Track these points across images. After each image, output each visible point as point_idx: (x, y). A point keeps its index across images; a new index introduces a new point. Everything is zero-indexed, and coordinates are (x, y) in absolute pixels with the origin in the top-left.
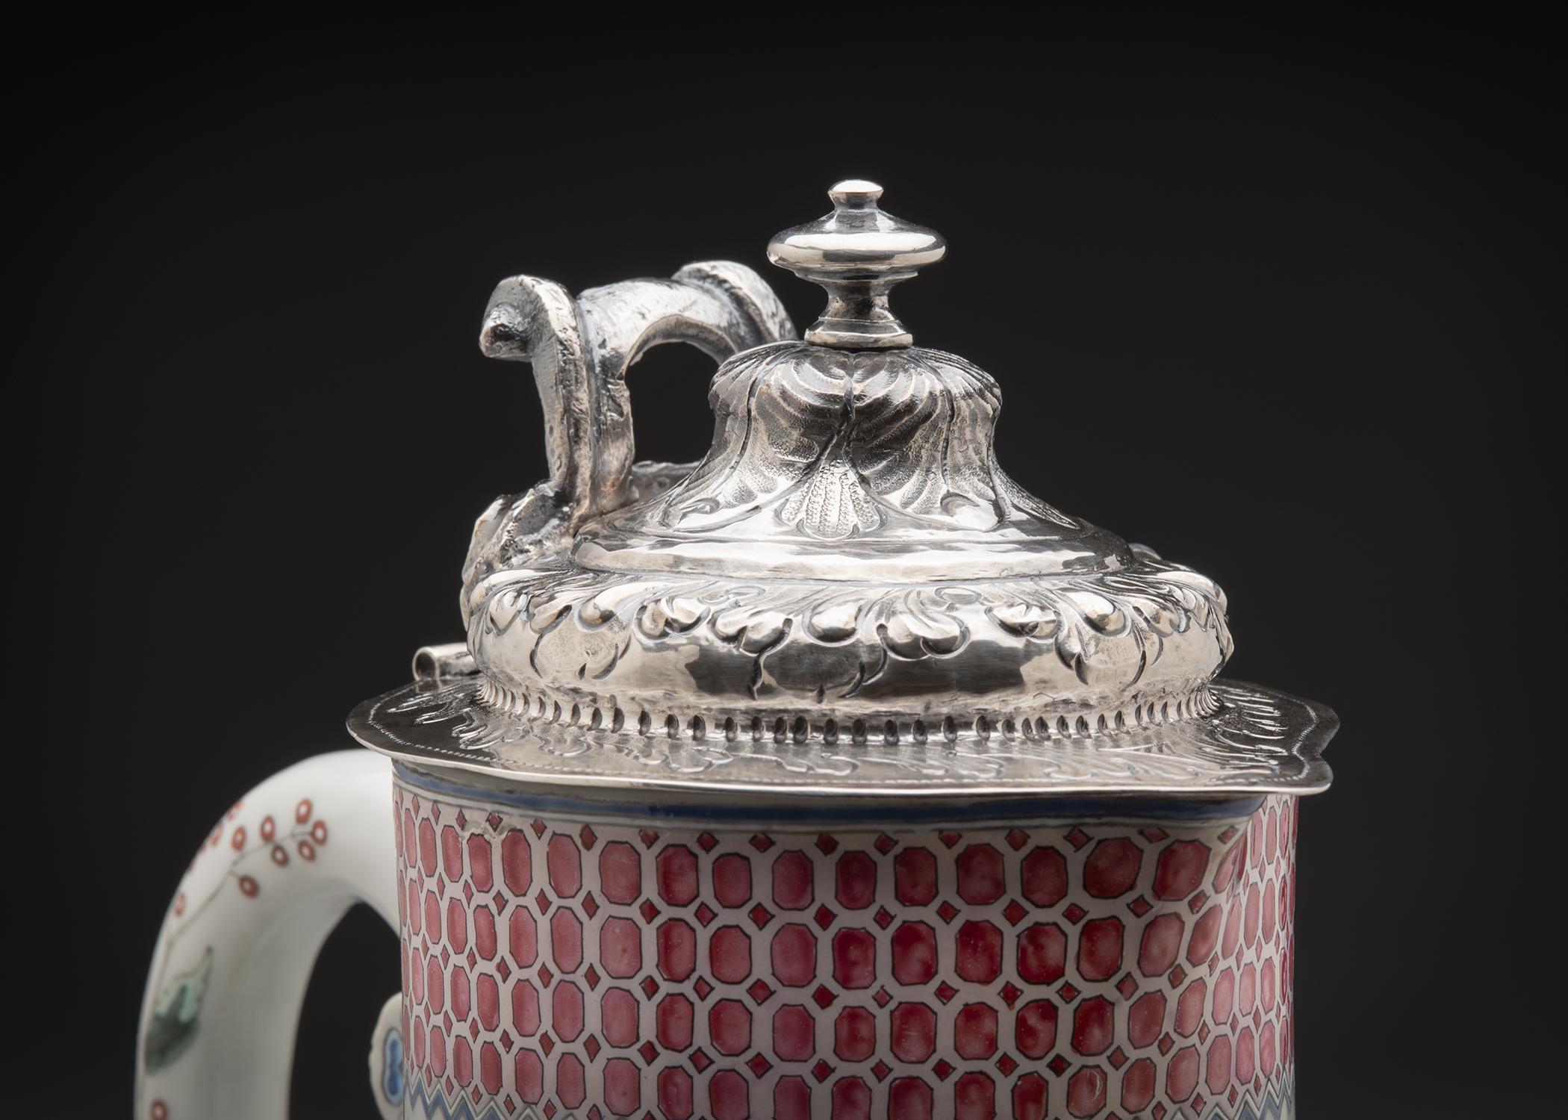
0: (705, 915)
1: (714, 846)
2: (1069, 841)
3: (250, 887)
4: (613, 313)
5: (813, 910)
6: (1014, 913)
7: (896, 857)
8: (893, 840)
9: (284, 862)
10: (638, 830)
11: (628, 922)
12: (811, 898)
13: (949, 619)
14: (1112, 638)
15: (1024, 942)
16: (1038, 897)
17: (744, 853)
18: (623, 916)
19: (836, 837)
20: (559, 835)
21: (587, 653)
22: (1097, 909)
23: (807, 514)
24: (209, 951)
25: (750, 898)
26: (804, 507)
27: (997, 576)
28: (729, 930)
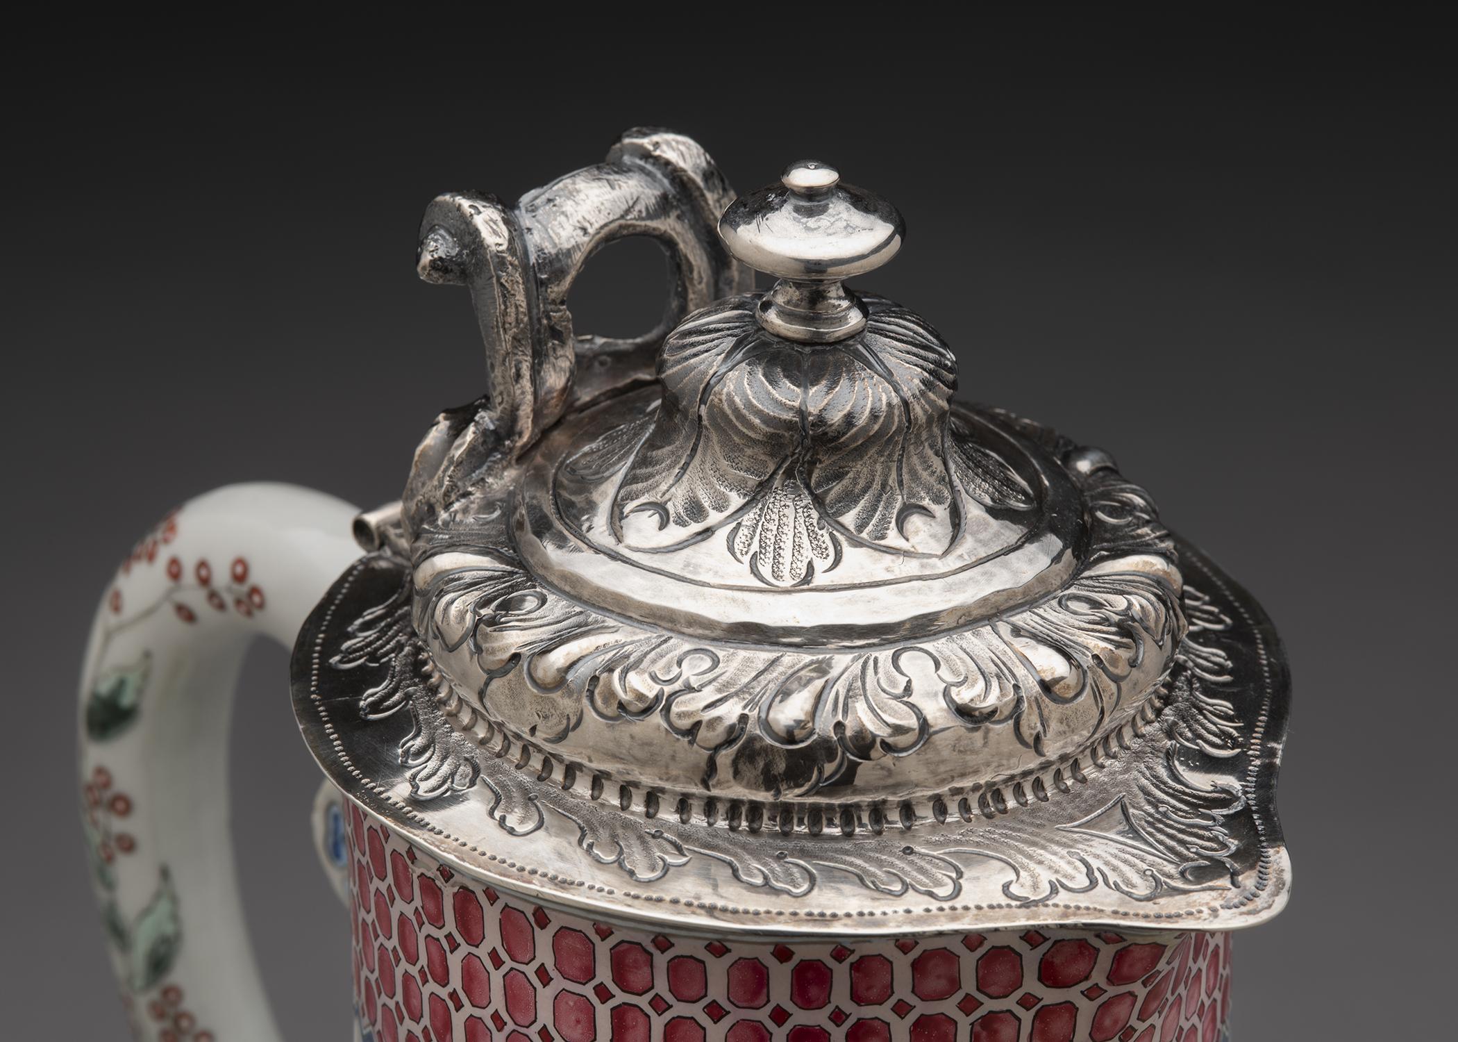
0: (659, 1005)
1: (669, 948)
2: (1025, 940)
3: (186, 614)
4: (553, 231)
5: (768, 1009)
6: (968, 1005)
7: (852, 964)
8: (849, 950)
9: (221, 606)
10: (593, 923)
11: (582, 998)
12: (766, 999)
13: (905, 708)
14: (1071, 705)
15: (977, 1028)
16: (993, 990)
17: (700, 957)
18: (577, 992)
19: (792, 948)
20: (511, 907)
21: (538, 715)
22: (1051, 996)
23: (761, 546)
24: (147, 655)
25: (706, 995)
26: (757, 538)
27: (955, 624)
28: (685, 1020)
